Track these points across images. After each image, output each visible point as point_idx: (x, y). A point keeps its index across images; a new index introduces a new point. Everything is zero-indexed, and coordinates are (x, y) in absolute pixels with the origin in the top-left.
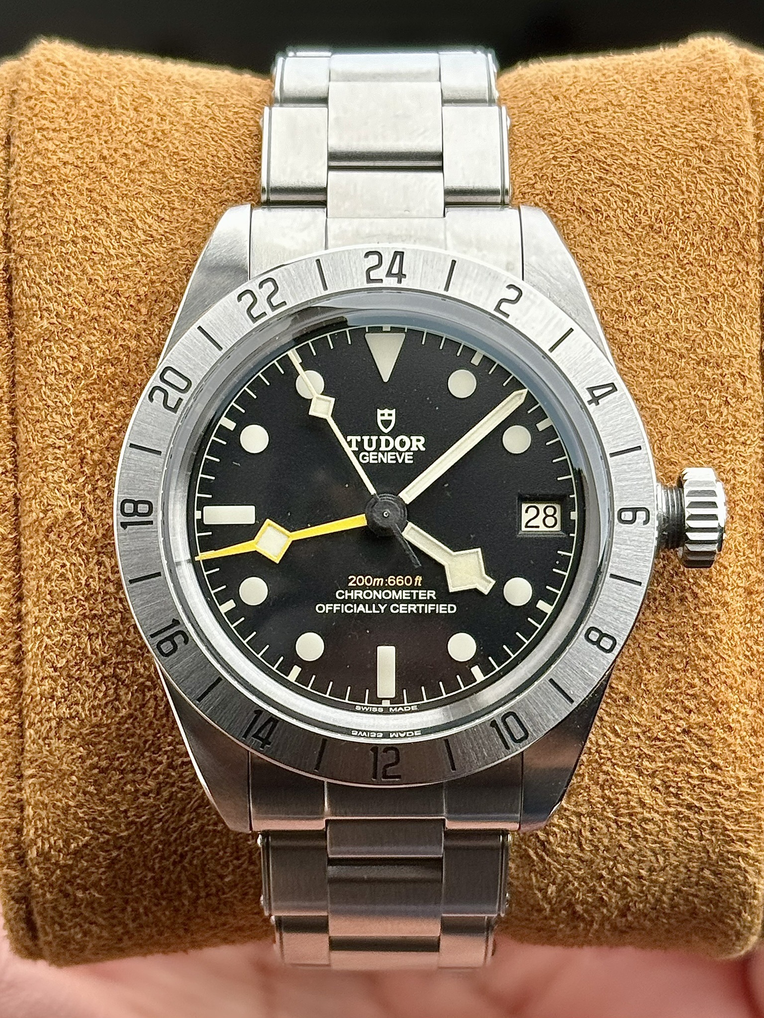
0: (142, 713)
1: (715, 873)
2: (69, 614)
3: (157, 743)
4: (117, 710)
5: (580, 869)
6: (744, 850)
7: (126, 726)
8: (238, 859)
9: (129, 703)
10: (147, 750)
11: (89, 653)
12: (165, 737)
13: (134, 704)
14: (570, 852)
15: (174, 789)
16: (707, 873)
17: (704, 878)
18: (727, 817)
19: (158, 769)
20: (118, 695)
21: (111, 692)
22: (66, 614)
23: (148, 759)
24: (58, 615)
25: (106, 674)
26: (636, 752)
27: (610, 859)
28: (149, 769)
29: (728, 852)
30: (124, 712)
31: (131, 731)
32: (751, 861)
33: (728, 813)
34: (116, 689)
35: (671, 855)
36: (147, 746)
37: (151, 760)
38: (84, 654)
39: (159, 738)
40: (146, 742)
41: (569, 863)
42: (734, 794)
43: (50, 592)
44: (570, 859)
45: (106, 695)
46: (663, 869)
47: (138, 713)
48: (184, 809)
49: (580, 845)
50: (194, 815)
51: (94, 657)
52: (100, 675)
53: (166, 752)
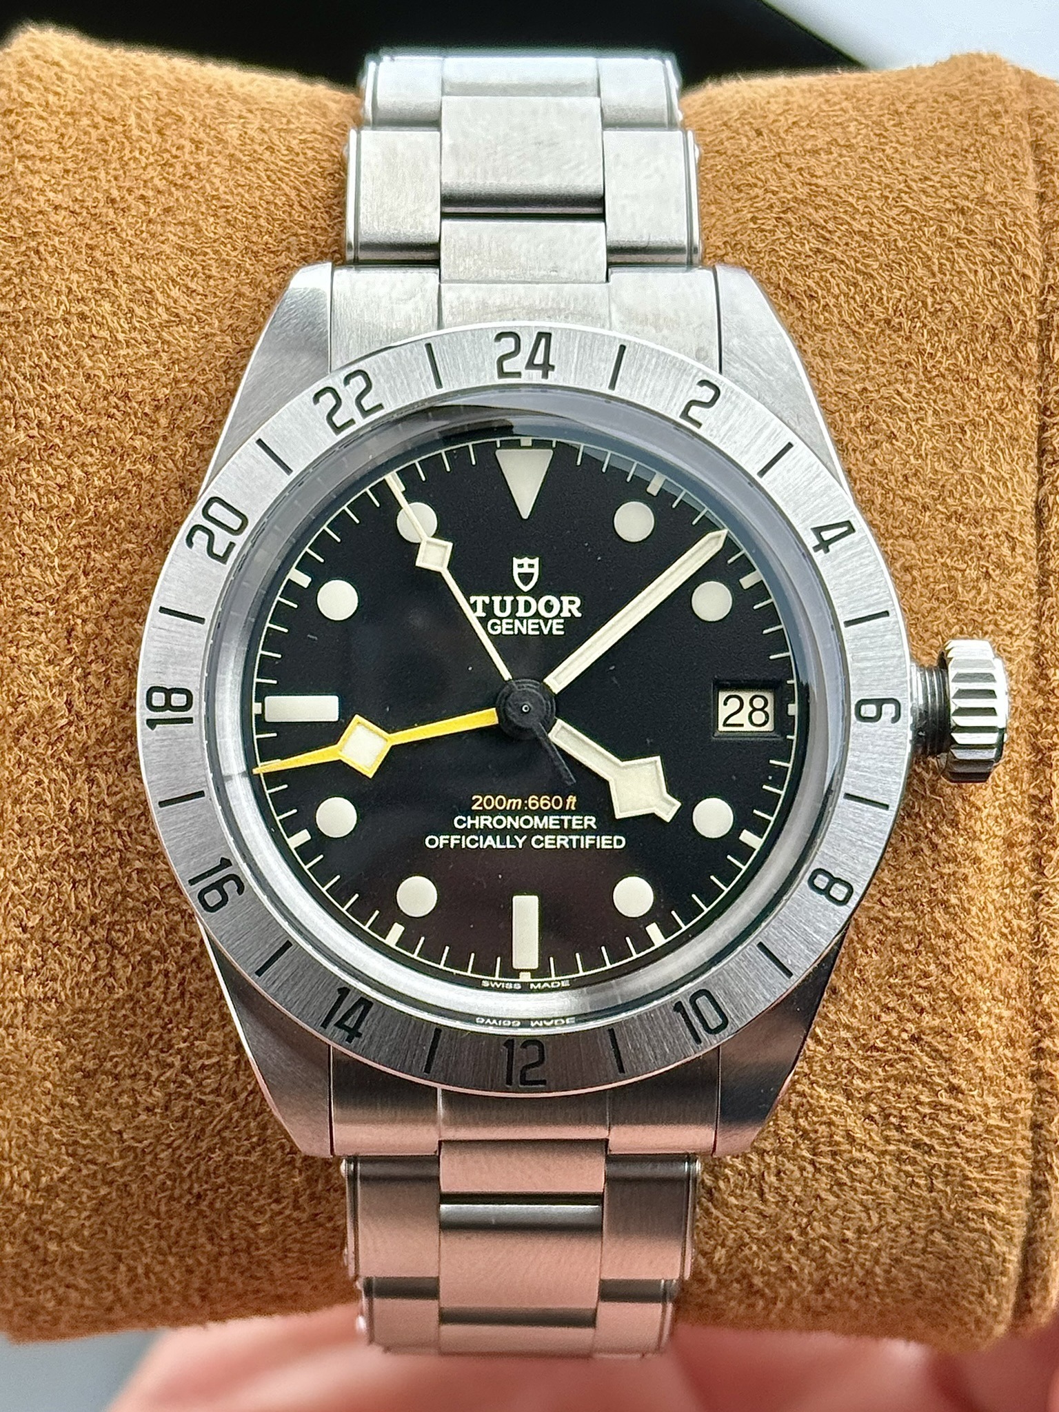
0: (147, 995)
1: (948, 1238)
2: (45, 851)
3: (166, 1037)
4: (111, 990)
5: (760, 1228)
6: (991, 1207)
7: (124, 1012)
8: (277, 1201)
9: (129, 980)
10: (151, 1048)
11: (73, 906)
12: (178, 1029)
13: (135, 982)
14: (746, 1203)
15: (190, 1103)
16: (937, 1237)
17: (933, 1243)
18: (968, 1161)
19: (168, 1074)
20: (113, 968)
21: (102, 964)
22: (41, 852)
23: (153, 1060)
24: (30, 853)
25: (96, 938)
26: (844, 1066)
27: (802, 1214)
28: (155, 1073)
29: (968, 1209)
30: (120, 993)
31: (131, 1020)
32: (999, 1223)
33: (970, 1155)
34: (110, 959)
35: (889, 1211)
36: (153, 1041)
37: (158, 1061)
38: (66, 908)
39: (170, 1031)
40: (150, 1036)
41: (745, 1219)
42: (980, 1128)
43: (20, 820)
44: (747, 1213)
45: (95, 968)
46: (877, 1230)
47: (141, 995)
48: (203, 1130)
49: (761, 1194)
50: (217, 1140)
51: (80, 913)
52: (87, 940)
53: (179, 1051)
